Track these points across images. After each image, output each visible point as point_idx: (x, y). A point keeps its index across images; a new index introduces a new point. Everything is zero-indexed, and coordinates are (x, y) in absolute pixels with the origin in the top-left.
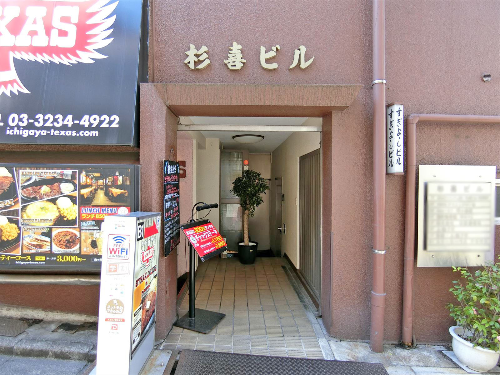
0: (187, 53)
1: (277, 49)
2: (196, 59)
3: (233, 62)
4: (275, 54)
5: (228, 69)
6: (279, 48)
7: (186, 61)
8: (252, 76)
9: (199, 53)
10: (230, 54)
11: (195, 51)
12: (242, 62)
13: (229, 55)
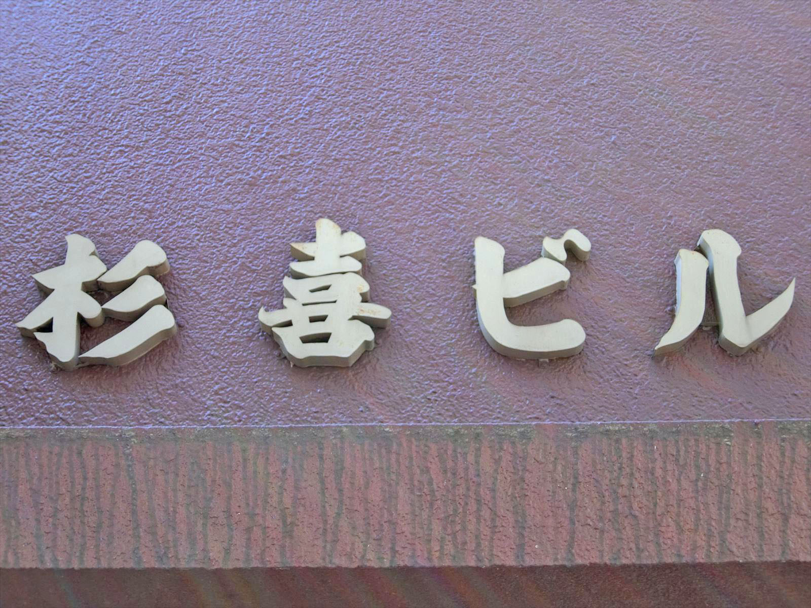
0: (44, 278)
1: (570, 248)
2: (92, 309)
3: (313, 320)
4: (563, 274)
5: (285, 358)
6: (583, 244)
7: (31, 322)
8: (433, 397)
9: (114, 276)
10: (299, 276)
11: (94, 270)
12: (365, 320)
13: (288, 283)
